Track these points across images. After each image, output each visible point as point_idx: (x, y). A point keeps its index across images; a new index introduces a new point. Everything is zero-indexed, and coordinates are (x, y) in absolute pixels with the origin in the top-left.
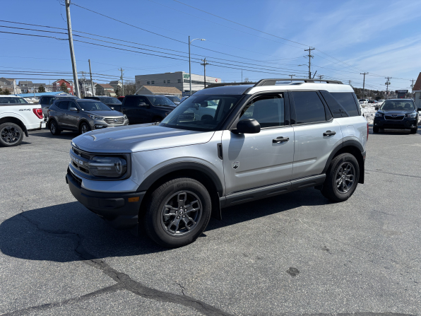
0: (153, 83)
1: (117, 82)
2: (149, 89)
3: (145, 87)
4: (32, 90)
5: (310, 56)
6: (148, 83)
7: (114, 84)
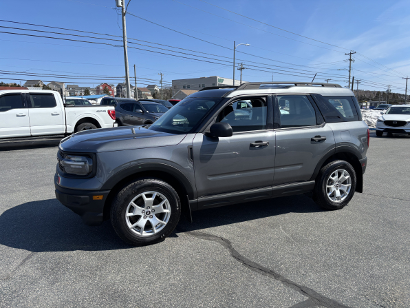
0: (189, 87)
1: (154, 86)
2: (185, 93)
3: (182, 91)
4: (79, 93)
5: (350, 60)
6: (184, 88)
7: (151, 87)
